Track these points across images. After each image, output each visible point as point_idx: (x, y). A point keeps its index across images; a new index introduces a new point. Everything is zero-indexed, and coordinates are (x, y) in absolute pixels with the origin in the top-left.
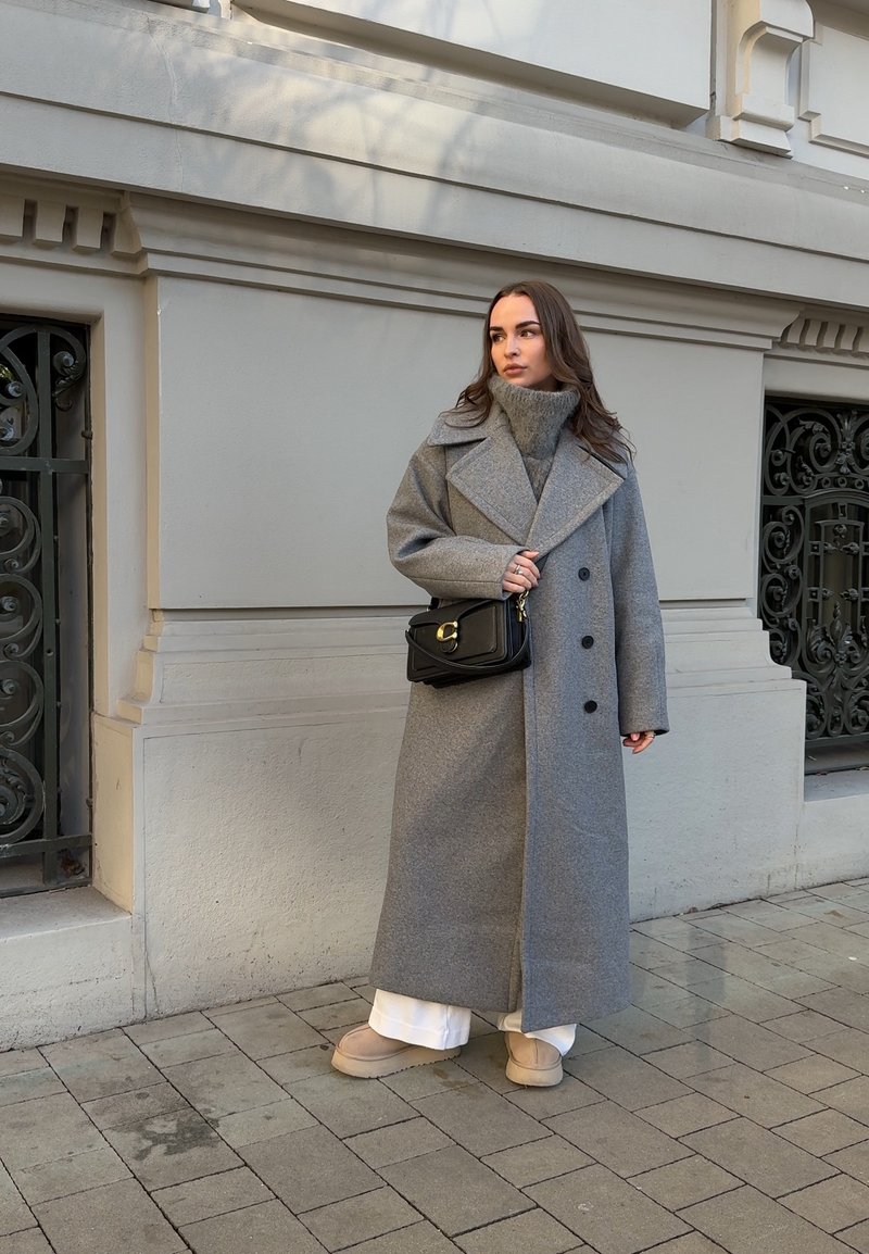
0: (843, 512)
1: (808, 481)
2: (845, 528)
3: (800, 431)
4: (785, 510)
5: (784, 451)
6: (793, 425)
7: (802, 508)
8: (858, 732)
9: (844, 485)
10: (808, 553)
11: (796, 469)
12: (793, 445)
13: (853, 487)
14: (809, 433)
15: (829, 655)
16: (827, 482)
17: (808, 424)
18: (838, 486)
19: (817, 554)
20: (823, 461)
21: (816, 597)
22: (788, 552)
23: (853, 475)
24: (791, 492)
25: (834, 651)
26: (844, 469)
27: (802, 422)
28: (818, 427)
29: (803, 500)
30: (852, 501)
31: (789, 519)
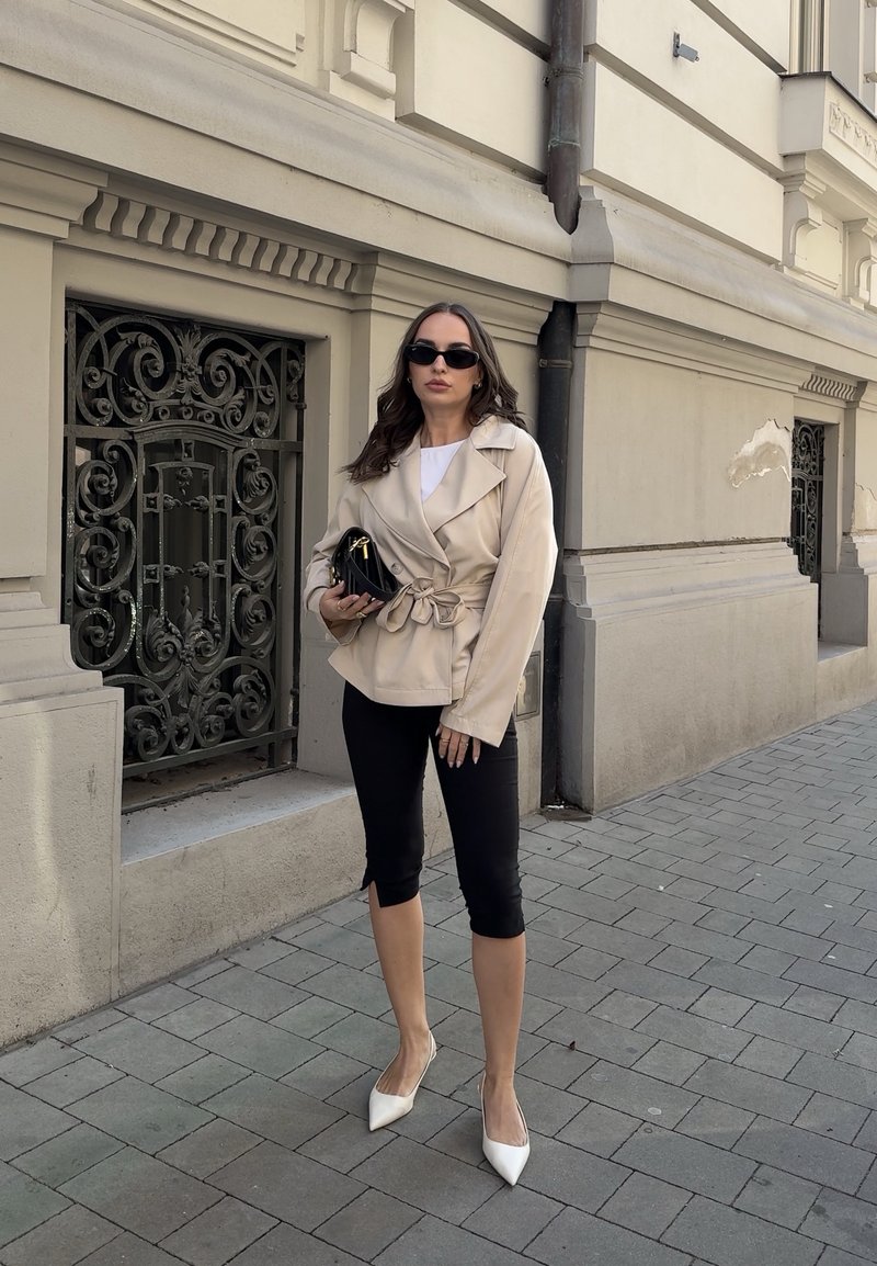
0: (188, 451)
1: (139, 407)
2: (190, 472)
3: (122, 346)
4: (108, 445)
5: (102, 371)
6: (112, 338)
7: (133, 444)
8: (213, 744)
9: (190, 416)
10: (142, 508)
11: (121, 394)
12: (113, 363)
13: (201, 420)
14: (135, 346)
15: (171, 650)
16: (164, 412)
17: (130, 337)
18: (181, 417)
19: (155, 511)
20: (157, 384)
21: (154, 577)
22: (116, 498)
23: (199, 404)
24: (116, 422)
25: (178, 645)
26: (187, 399)
27: (122, 336)
28: (144, 338)
29: (131, 433)
30: (198, 438)
31: (111, 458)
